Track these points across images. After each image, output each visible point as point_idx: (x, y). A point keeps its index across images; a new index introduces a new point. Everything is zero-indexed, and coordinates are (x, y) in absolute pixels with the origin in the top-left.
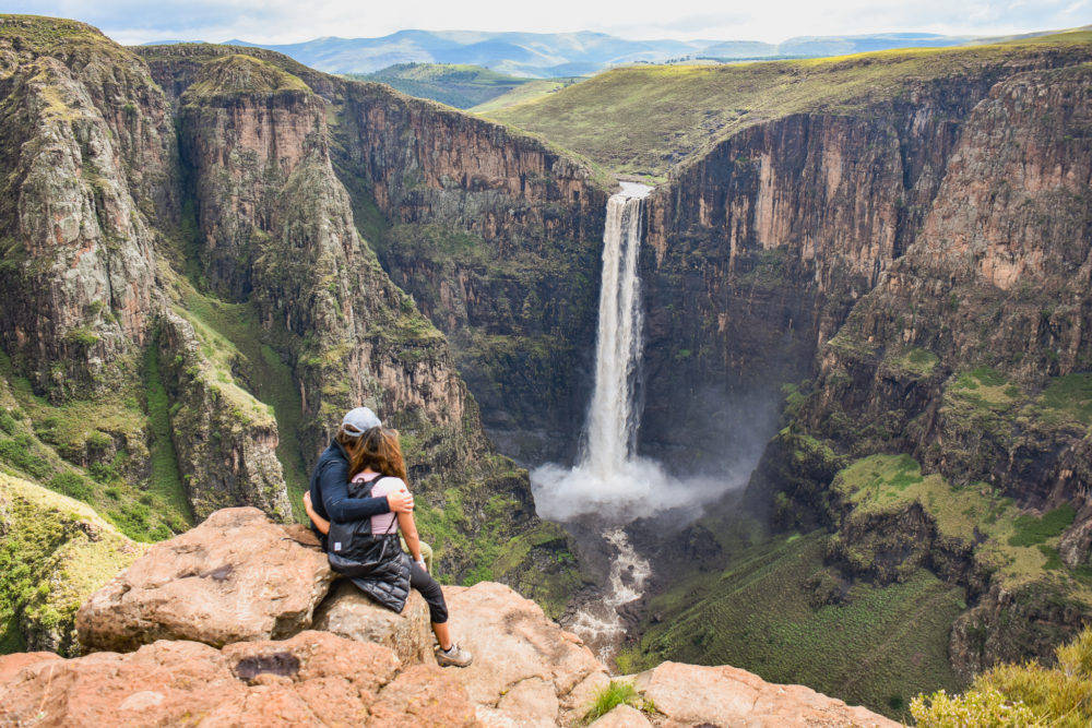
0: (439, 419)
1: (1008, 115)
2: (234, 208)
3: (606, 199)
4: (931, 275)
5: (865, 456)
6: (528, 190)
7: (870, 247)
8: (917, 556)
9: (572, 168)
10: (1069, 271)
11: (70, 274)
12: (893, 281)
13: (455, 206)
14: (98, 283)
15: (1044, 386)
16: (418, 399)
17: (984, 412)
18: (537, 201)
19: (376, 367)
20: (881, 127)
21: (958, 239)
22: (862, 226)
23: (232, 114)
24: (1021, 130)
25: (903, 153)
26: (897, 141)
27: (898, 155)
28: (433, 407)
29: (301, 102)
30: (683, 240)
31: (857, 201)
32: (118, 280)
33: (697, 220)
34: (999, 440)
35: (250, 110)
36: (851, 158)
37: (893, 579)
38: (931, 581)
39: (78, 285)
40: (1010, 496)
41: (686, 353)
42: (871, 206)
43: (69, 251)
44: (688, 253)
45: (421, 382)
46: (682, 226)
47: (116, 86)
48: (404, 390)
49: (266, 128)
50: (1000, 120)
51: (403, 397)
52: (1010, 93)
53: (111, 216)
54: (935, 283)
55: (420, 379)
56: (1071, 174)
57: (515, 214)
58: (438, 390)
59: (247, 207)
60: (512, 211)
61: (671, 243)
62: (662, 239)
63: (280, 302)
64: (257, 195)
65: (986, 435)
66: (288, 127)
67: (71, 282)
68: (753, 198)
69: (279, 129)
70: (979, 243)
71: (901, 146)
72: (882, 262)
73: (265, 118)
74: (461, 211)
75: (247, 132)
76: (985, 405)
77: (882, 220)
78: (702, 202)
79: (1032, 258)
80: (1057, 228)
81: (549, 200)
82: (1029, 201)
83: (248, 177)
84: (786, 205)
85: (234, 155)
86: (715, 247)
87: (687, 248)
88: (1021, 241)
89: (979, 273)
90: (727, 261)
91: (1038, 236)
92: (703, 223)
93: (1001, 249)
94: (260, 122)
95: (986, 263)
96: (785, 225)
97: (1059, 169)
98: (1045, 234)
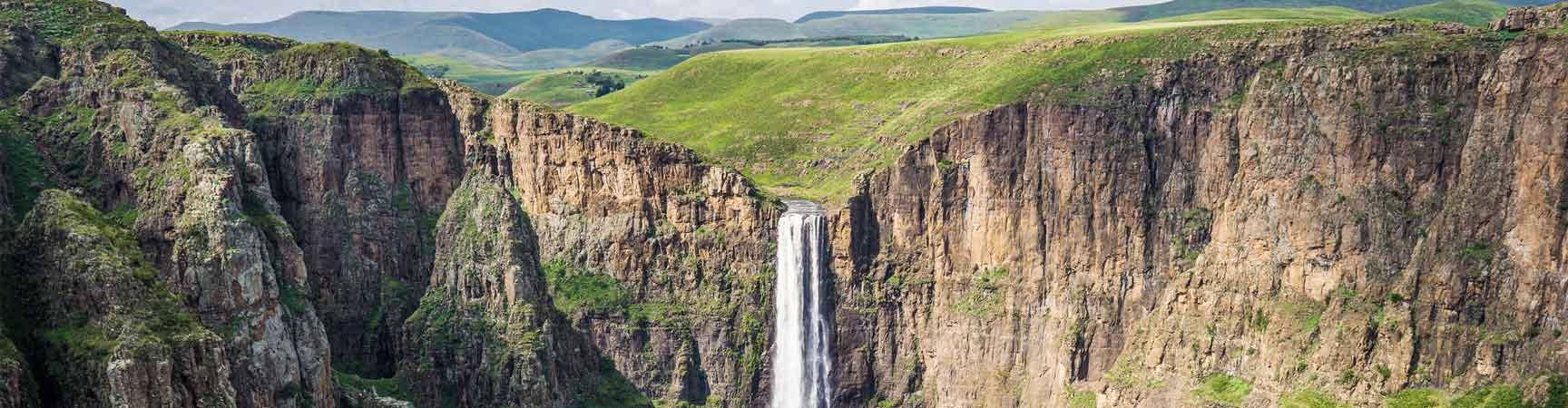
1: (1309, 101)
2: (357, 250)
3: (776, 217)
4: (1227, 289)
6: (672, 212)
7: (1115, 261)
9: (728, 180)
10: (1391, 275)
14: (288, 358)
18: (684, 226)
20: (1119, 118)
21: (1258, 245)
22: (1104, 237)
23: (347, 123)
24: (1326, 118)
25: (1148, 149)
26: (1140, 134)
27: (1143, 151)
30: (876, 266)
31: (1097, 208)
33: (890, 239)
35: (370, 117)
36: (1087, 157)
42: (1114, 212)
43: (252, 317)
44: (883, 281)
46: (871, 249)
49: (392, 141)
50: (1301, 105)
52: (1311, 76)
54: (1233, 298)
56: (1387, 167)
57: (655, 245)
59: (373, 248)
60: (650, 240)
61: (862, 270)
62: (849, 266)
63: (449, 371)
64: (386, 231)
66: (420, 138)
67: (260, 360)
68: (962, 207)
69: (407, 142)
70: (1285, 249)
71: (1145, 139)
72: (1130, 278)
73: (390, 126)
74: (582, 243)
75: (368, 148)
77: (1128, 229)
78: (896, 217)
79: (1353, 262)
80: (1376, 225)
81: (699, 224)
82: (1344, 198)
83: (372, 207)
84: (1003, 215)
85: (351, 179)
86: (916, 271)
87: (880, 275)
88: (1339, 243)
89: (1285, 282)
90: (931, 289)
91: (1357, 238)
92: (900, 242)
93: (1313, 254)
94: (384, 132)
95: (1294, 271)
96: (1002, 240)
97: (1374, 162)
98: (1365, 234)
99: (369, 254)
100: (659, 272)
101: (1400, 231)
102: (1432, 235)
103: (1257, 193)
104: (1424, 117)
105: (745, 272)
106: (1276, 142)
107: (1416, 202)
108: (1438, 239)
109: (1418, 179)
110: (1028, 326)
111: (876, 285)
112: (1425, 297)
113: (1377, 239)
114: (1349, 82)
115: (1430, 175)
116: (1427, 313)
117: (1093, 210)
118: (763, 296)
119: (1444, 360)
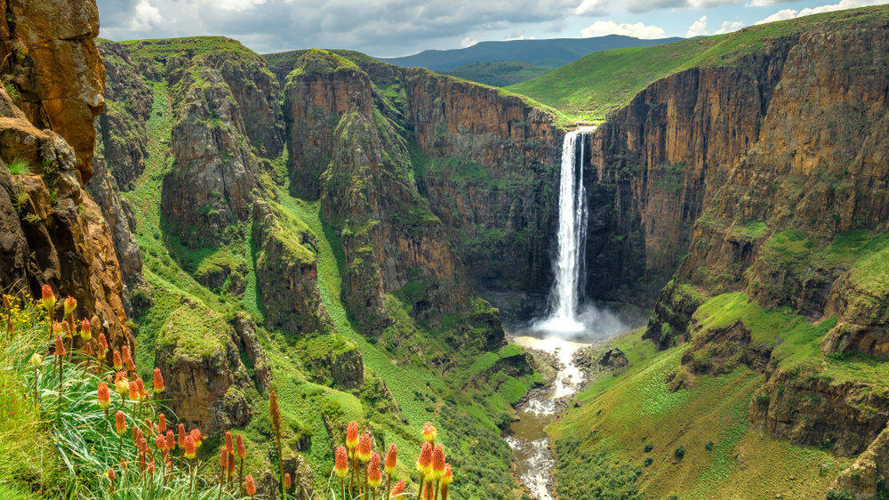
0: (437, 273)
2: (311, 143)
3: (564, 134)
4: (763, 170)
5: (717, 294)
6: (513, 131)
8: (738, 356)
9: (542, 115)
11: (201, 175)
12: (739, 175)
13: (466, 145)
14: (217, 181)
15: (831, 239)
16: (422, 259)
17: (789, 259)
18: (519, 139)
19: (394, 240)
20: (744, 73)
21: (780, 142)
22: (734, 144)
23: (309, 85)
24: (818, 64)
25: (761, 91)
26: (756, 82)
27: (757, 91)
28: (432, 265)
29: (351, 76)
30: (617, 160)
31: (730, 126)
32: (229, 180)
33: (625, 146)
34: (797, 277)
35: (319, 82)
36: (726, 95)
37: (721, 372)
38: (746, 370)
39: (205, 181)
40: (803, 314)
41: (620, 238)
42: (739, 128)
43: (200, 162)
44: (620, 169)
45: (424, 248)
46: (614, 151)
47: (242, 72)
48: (413, 254)
49: (330, 93)
50: (805, 57)
51: (413, 259)
52: (811, 39)
53: (224, 143)
54: (765, 174)
55: (424, 247)
57: (505, 149)
58: (435, 254)
59: (319, 142)
60: (502, 146)
61: (609, 162)
62: (601, 160)
65: (788, 274)
66: (343, 91)
67: (201, 180)
68: (664, 128)
69: (337, 93)
70: (793, 145)
71: (759, 85)
73: (329, 86)
74: (470, 147)
75: (318, 96)
76: (789, 254)
77: (747, 139)
78: (629, 134)
79: (825, 152)
80: (841, 130)
81: (526, 138)
82: (823, 112)
83: (319, 123)
84: (685, 132)
85: (310, 110)
86: (638, 164)
87: (619, 166)
88: (818, 141)
89: (793, 165)
90: (645, 173)
91: (828, 136)
92: (630, 148)
93: (806, 148)
94: (326, 89)
95: (797, 158)
96: (684, 146)
97: (842, 89)
98: (833, 134)
99: (317, 145)
100: (505, 163)
101: (856, 132)
102: (874, 134)
103: (782, 111)
104: (875, 60)
105: (547, 163)
106: (791, 80)
107: (869, 114)
108: (878, 136)
109: (870, 99)
110: (695, 196)
111: (616, 171)
112: (867, 172)
113: (841, 136)
114: (830, 41)
115: (879, 95)
116: (866, 182)
117: (728, 127)
118: (555, 175)
119: (875, 212)
